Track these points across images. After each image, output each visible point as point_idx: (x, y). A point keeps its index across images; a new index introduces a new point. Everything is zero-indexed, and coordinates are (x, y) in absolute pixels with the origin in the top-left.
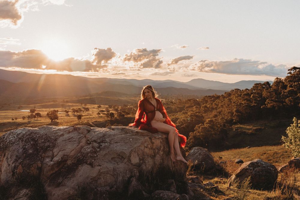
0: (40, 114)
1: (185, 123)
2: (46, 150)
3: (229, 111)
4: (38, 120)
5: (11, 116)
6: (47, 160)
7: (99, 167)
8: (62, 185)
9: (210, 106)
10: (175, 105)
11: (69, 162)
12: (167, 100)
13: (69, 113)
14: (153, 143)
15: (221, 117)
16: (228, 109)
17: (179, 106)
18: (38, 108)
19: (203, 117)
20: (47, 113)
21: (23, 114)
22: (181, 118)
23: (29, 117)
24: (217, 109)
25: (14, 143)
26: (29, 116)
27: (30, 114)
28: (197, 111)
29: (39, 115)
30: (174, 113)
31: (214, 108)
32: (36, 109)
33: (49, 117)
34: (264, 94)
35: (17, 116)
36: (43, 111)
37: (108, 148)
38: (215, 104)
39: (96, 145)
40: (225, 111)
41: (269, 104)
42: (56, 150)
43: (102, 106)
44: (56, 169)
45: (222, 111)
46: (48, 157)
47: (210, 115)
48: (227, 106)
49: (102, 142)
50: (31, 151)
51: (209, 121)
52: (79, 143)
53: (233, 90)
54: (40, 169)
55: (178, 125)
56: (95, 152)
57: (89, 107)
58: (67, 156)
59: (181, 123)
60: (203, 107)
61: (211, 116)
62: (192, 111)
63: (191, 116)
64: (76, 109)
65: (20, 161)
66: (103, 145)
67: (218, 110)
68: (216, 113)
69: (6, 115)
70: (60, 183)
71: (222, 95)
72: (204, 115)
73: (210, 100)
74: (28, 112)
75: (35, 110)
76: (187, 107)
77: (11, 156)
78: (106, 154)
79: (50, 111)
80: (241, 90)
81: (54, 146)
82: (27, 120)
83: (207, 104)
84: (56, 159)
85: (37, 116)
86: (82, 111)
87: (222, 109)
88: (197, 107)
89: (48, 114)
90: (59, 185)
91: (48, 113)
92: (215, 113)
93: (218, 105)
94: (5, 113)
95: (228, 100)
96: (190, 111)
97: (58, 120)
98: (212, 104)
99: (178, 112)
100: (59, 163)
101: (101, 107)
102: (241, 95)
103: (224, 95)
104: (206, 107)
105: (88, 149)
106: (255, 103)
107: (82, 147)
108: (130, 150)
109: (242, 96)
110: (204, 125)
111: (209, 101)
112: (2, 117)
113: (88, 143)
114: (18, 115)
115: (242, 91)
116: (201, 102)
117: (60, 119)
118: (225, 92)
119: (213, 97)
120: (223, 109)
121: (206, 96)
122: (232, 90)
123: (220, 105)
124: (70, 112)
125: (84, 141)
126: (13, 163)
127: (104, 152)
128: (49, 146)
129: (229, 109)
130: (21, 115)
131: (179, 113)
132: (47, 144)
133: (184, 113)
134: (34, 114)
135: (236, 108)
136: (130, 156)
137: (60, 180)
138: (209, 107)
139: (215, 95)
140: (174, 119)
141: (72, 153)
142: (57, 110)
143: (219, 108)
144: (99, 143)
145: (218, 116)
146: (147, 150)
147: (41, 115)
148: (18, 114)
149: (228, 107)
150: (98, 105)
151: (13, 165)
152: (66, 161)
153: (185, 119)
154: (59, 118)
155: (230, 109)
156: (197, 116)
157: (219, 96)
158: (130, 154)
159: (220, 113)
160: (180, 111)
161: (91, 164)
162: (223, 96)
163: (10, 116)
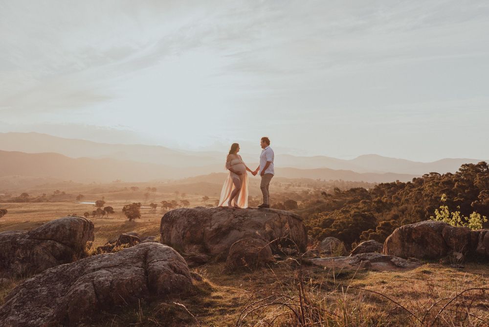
0: (112, 209)
1: (344, 228)
2: (205, 222)
3: (419, 209)
4: (108, 219)
5: (67, 211)
6: (208, 228)
7: (244, 232)
8: (220, 243)
9: (387, 200)
10: (329, 197)
11: (223, 229)
12: (317, 190)
13: (157, 207)
14: (281, 218)
15: (405, 219)
16: (416, 207)
17: (337, 200)
18: (109, 199)
19: (375, 218)
20: (122, 207)
21: (86, 209)
22: (339, 219)
23: (94, 213)
24: (398, 206)
25: (179, 218)
26: (94, 211)
27: (96, 209)
28: (366, 208)
29: (109, 210)
30: (329, 212)
31: (394, 205)
32: (105, 200)
33: (126, 214)
34: (476, 182)
35: (75, 211)
36: (116, 203)
37: (250, 220)
38: (396, 198)
39: (241, 218)
40: (412, 208)
41: (485, 199)
42: (212, 222)
43: (209, 197)
44: (214, 234)
45: (407, 209)
46: (208, 226)
47: (387, 215)
48: (414, 200)
49: (246, 216)
50: (194, 223)
51: (382, 225)
52: (229, 217)
53: (428, 175)
54: (203, 234)
55: (334, 231)
56: (241, 222)
57: (190, 199)
58: (222, 225)
59: (338, 227)
60: (375, 202)
61: (388, 217)
62: (357, 208)
63: (355, 216)
64: (169, 201)
65: (187, 229)
66: (246, 218)
67: (400, 207)
68: (396, 213)
69: (59, 210)
70: (218, 242)
71: (409, 183)
72: (376, 215)
73: (389, 190)
74: (93, 205)
75: (104, 203)
76: (350, 202)
77: (179, 226)
78: (248, 224)
79: (127, 204)
80: (441, 175)
81: (211, 219)
82: (92, 218)
83: (382, 198)
84: (214, 227)
85: (106, 213)
86: (178, 205)
87: (406, 205)
88: (364, 203)
89: (124, 210)
90: (217, 243)
91: (124, 208)
92: (395, 211)
93: (399, 199)
94: (57, 205)
95: (418, 191)
96: (353, 208)
97: (139, 218)
98: (391, 197)
99: (334, 210)
100: (216, 230)
101: (209, 199)
102: (438, 183)
103: (412, 182)
104: (380, 201)
105: (236, 220)
106: (461, 196)
107: (231, 220)
108: (265, 221)
109: (440, 185)
110: (375, 231)
111: (386, 193)
112: (52, 212)
113: (235, 217)
114: (78, 210)
115: (443, 176)
116: (373, 193)
117: (143, 217)
118: (414, 177)
119: (393, 184)
120: (409, 205)
121: (382, 184)
122: (425, 175)
123: (403, 199)
124: (159, 206)
125: (232, 216)
126: (182, 231)
127: (248, 222)
128: (207, 220)
129: (417, 205)
130: (82, 209)
131: (336, 211)
132: (205, 218)
133: (343, 212)
134: (102, 208)
135: (430, 204)
136: (265, 226)
137: (218, 240)
138: (386, 202)
139: (396, 183)
140: (327, 221)
141: (225, 223)
142: (139, 203)
143: (402, 204)
144: (243, 217)
145: (401, 218)
146: (276, 223)
147: (114, 210)
148: (77, 208)
149: (416, 202)
150: (204, 196)
151: (182, 232)
152: (221, 228)
153: (345, 220)
154: (142, 215)
155: (419, 207)
156: (364, 216)
157: (404, 184)
158: (265, 223)
159: (403, 213)
160: (338, 209)
161: (239, 230)
162: (411, 184)
163: (64, 212)
